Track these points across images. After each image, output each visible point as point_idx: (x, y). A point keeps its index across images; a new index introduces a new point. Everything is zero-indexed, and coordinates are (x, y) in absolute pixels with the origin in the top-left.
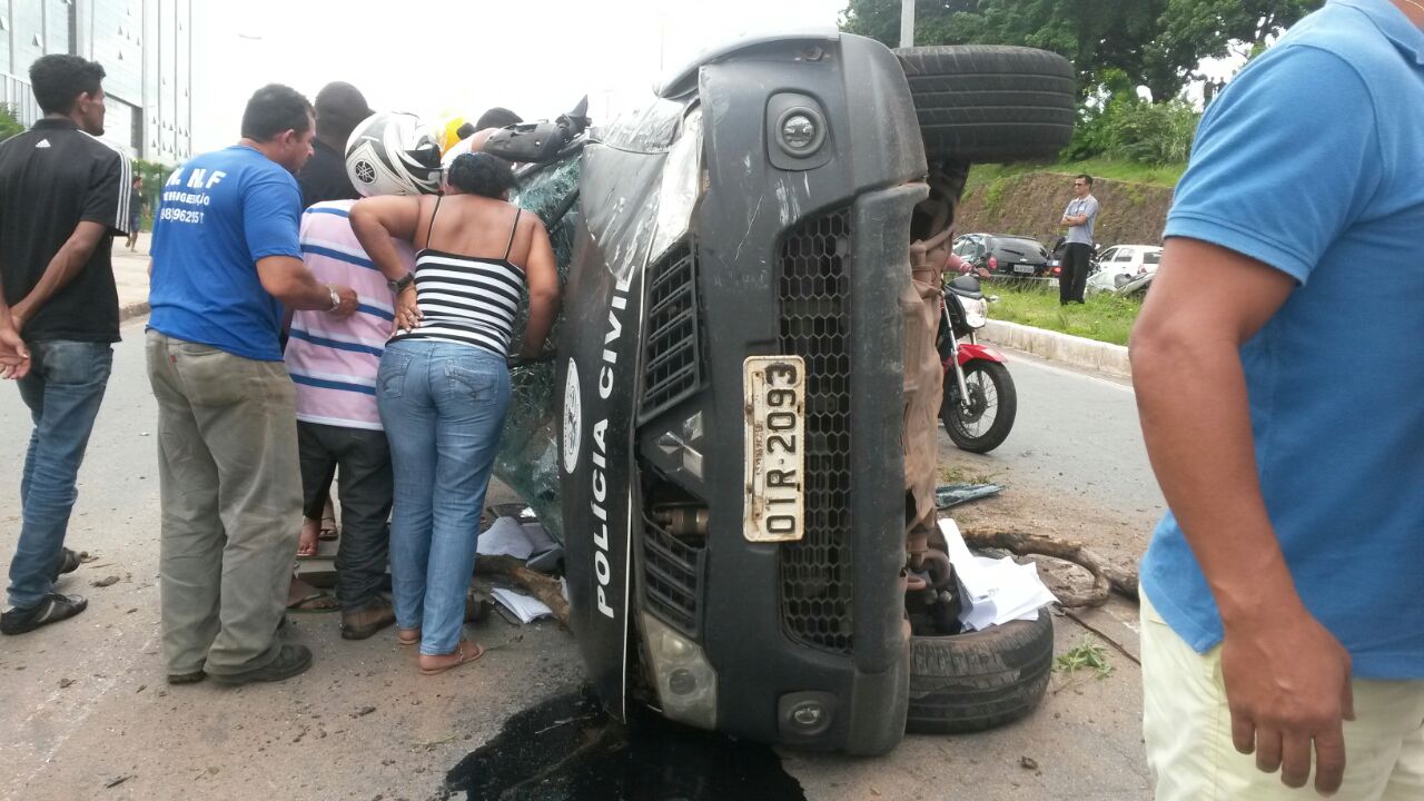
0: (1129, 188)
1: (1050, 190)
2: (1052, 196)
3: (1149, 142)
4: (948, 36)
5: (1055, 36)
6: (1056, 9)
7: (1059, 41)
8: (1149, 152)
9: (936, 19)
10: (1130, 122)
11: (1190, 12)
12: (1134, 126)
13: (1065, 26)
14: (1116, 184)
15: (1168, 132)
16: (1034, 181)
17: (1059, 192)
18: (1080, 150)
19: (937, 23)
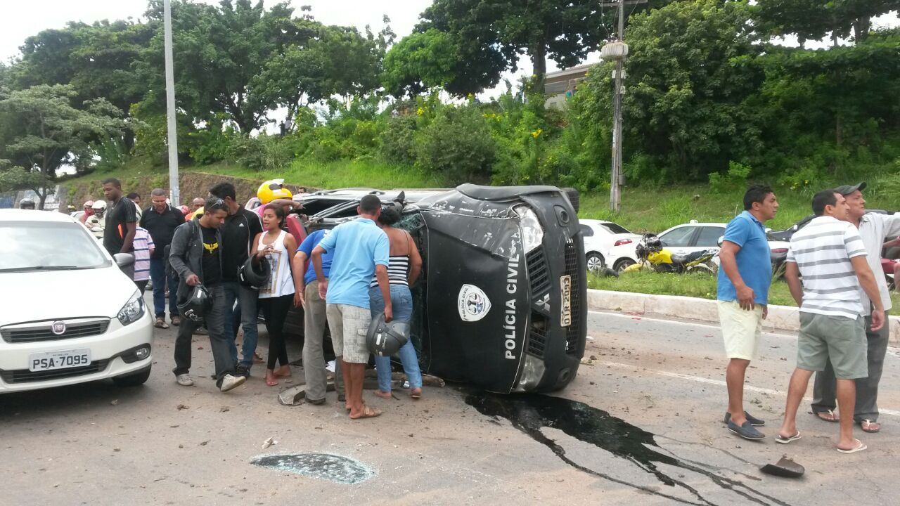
0: (250, 183)
1: (196, 183)
2: (199, 186)
3: (255, 156)
4: (107, 82)
5: (185, 89)
6: (184, 74)
7: (187, 92)
8: (254, 162)
9: (96, 71)
10: (242, 145)
11: (265, 84)
12: (245, 147)
13: (190, 84)
14: (242, 180)
15: (264, 151)
16: (185, 177)
17: (204, 184)
18: (207, 159)
19: (98, 73)
